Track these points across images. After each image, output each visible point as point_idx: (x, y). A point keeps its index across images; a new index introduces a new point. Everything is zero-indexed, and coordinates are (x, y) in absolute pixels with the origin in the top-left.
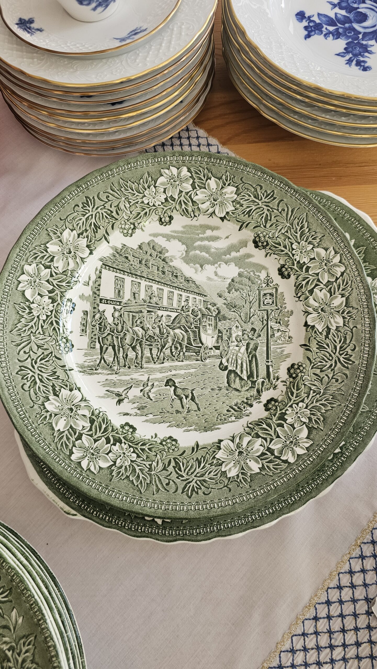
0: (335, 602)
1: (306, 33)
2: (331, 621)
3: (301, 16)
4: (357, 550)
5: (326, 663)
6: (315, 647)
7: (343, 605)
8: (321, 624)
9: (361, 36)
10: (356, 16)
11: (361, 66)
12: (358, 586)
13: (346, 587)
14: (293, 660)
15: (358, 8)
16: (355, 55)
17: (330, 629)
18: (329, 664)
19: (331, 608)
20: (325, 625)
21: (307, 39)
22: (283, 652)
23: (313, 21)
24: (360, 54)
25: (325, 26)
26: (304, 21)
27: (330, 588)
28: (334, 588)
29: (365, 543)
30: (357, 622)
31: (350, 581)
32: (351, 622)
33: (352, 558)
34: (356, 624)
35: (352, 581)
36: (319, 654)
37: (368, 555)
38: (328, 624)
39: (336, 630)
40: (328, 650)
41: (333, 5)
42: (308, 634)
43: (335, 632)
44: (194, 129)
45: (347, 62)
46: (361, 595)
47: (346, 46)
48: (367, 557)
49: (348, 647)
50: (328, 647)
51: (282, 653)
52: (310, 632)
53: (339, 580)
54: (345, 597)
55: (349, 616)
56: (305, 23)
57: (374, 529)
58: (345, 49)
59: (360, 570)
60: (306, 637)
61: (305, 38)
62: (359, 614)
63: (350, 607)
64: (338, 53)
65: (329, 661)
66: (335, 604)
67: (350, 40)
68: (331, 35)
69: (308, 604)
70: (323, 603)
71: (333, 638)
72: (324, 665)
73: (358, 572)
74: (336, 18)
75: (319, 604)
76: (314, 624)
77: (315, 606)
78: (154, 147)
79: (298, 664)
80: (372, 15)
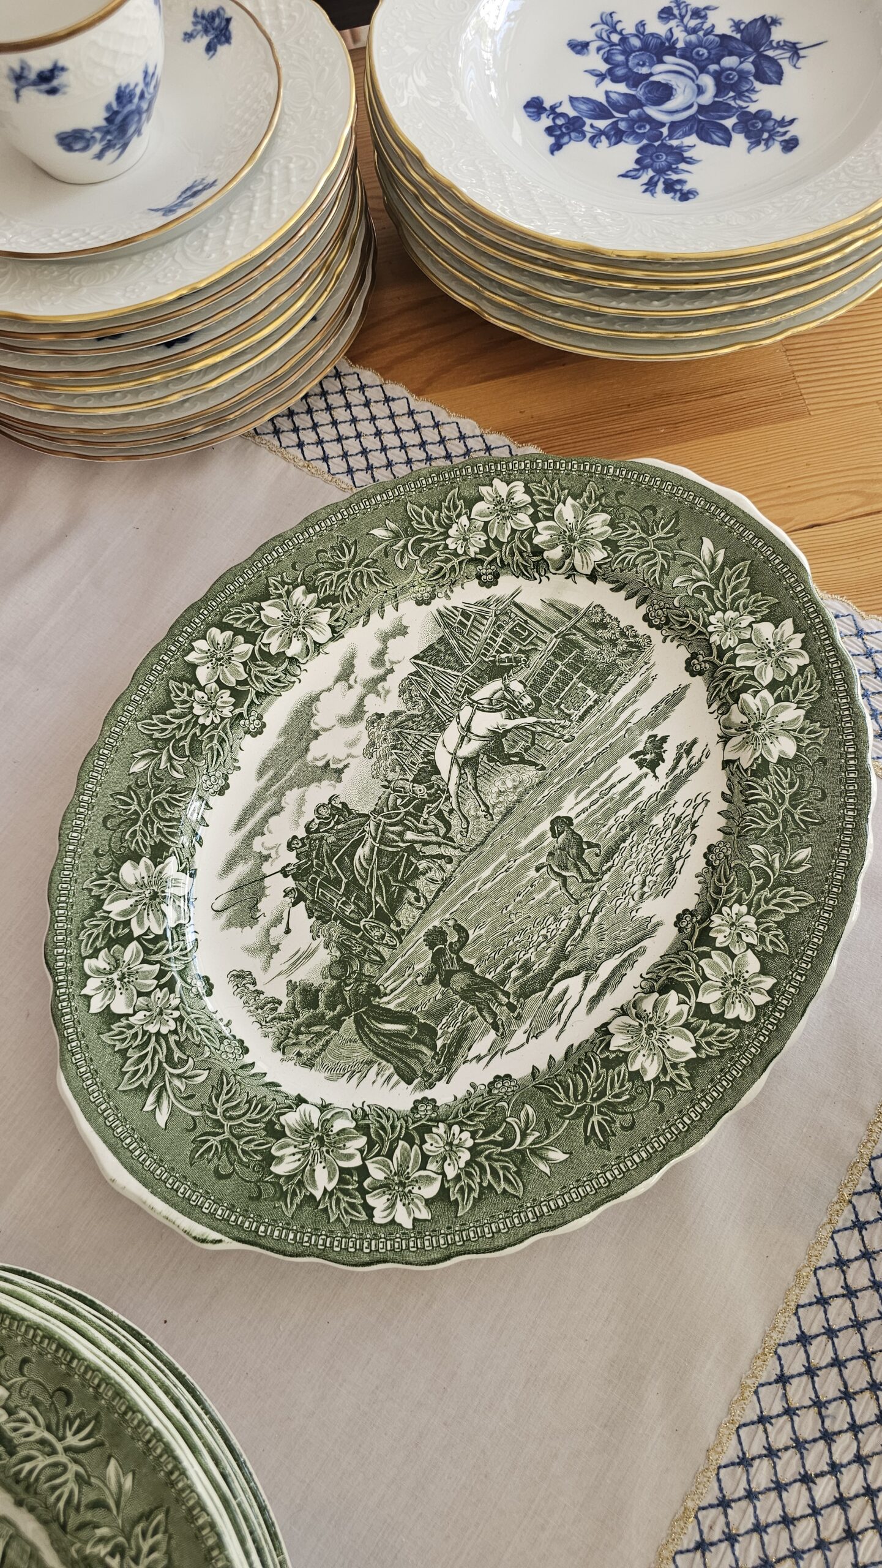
0: (817, 1336)
1: (552, 140)
2: (816, 1379)
3: (535, 107)
4: (846, 1212)
5: (822, 1474)
6: (791, 1443)
7: (835, 1340)
8: (796, 1390)
9: (665, 131)
10: (650, 92)
11: (675, 191)
12: (861, 1290)
13: (837, 1296)
14: (749, 1482)
15: (651, 74)
16: (660, 172)
17: (817, 1397)
18: (829, 1476)
19: (812, 1349)
20: (804, 1390)
21: (556, 153)
22: (725, 1467)
23: (563, 115)
24: (670, 168)
25: (588, 122)
26: (544, 116)
27: (803, 1306)
28: (810, 1304)
29: (860, 1194)
30: (874, 1371)
31: (842, 1283)
32: (860, 1372)
33: (839, 1231)
34: (871, 1376)
35: (846, 1283)
36: (802, 1458)
37: (872, 1219)
38: (810, 1386)
39: (830, 1396)
40: (821, 1443)
41: (597, 75)
42: (771, 1418)
43: (829, 1402)
44: (351, 371)
45: (645, 187)
46: (870, 1309)
47: (638, 156)
48: (868, 1222)
49: (864, 1430)
50: (821, 1438)
51: (722, 1471)
52: (774, 1413)
53: (818, 1284)
54: (838, 1321)
55: (854, 1361)
56: (546, 121)
57: (874, 1159)
58: (638, 161)
59: (859, 1253)
60: (767, 1425)
61: (552, 152)
62: (873, 1353)
63: (853, 1340)
64: (623, 172)
65: (826, 1468)
66: (819, 1339)
67: (645, 142)
68: (603, 138)
69: (760, 1351)
70: (791, 1343)
71: (828, 1416)
72: (817, 1480)
73: (856, 1259)
74: (608, 101)
75: (784, 1345)
76: (781, 1391)
77: (776, 1352)
78: (272, 420)
79: (762, 1488)
80: (682, 85)
